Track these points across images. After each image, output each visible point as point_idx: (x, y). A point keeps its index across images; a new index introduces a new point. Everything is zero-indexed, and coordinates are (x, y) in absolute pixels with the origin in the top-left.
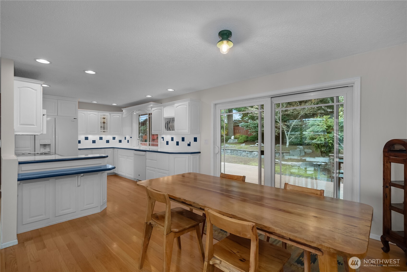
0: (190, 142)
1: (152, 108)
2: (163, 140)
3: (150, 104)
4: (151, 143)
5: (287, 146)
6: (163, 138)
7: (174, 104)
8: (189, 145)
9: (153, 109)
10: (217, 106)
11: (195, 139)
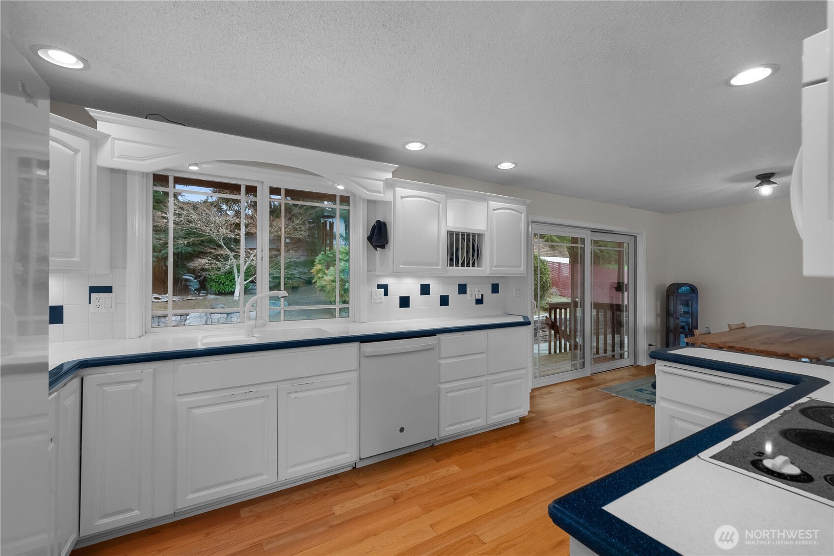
0: (482, 295)
1: (390, 183)
2: (386, 294)
11: (495, 289)
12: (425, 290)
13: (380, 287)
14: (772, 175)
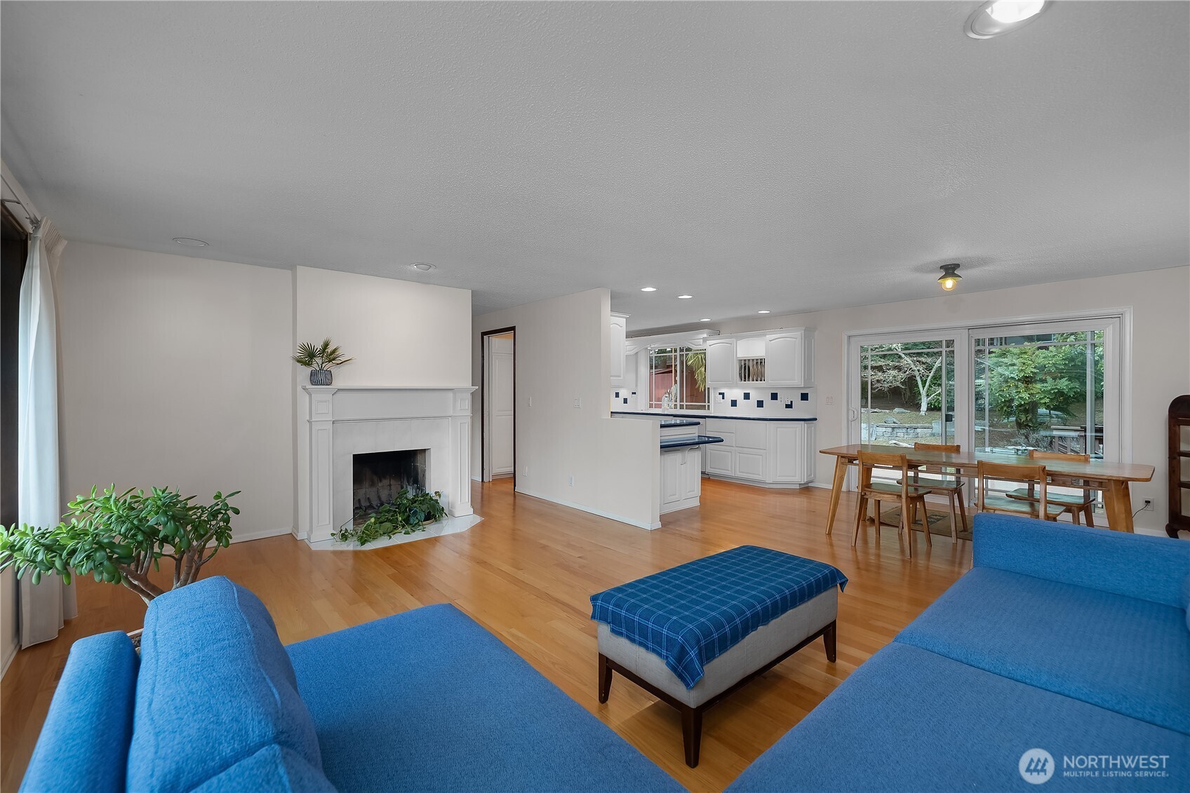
0: (791, 402)
1: (705, 340)
2: (723, 398)
3: (704, 333)
4: (685, 403)
5: (923, 413)
6: (723, 394)
7: (765, 335)
8: (789, 406)
9: (709, 342)
10: (852, 339)
11: (804, 397)
12: (747, 396)
13: (720, 394)
14: (957, 266)
